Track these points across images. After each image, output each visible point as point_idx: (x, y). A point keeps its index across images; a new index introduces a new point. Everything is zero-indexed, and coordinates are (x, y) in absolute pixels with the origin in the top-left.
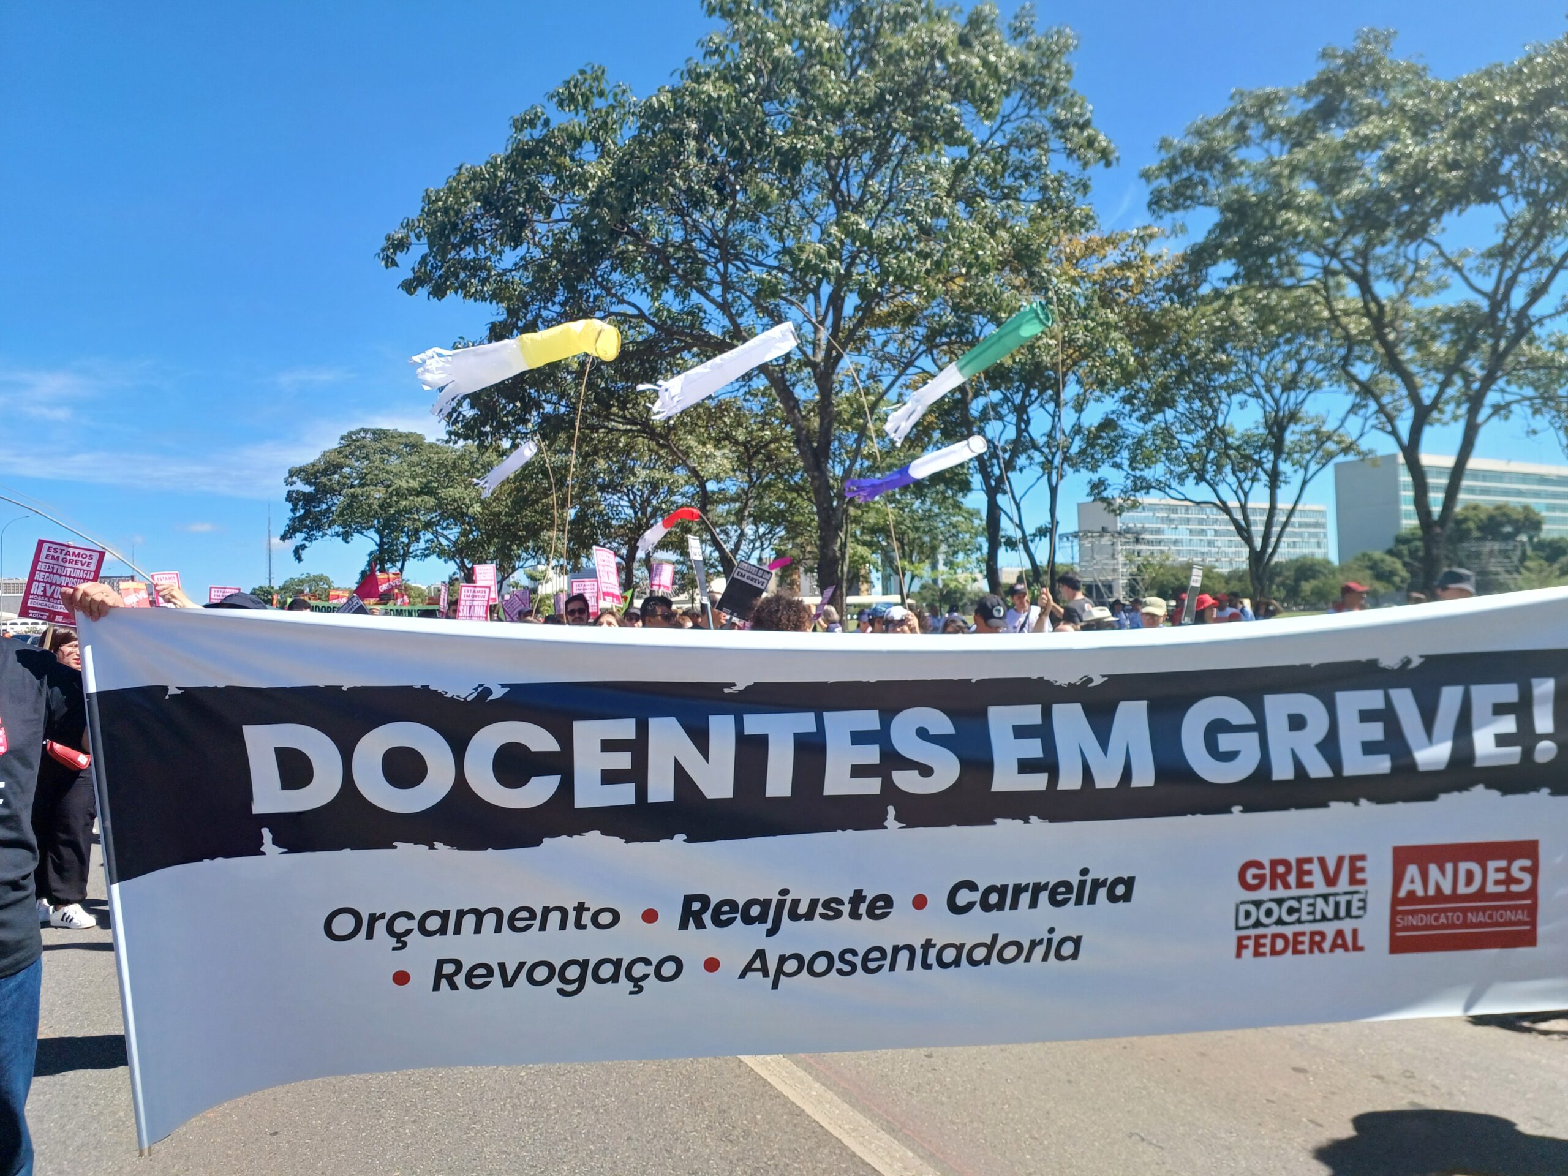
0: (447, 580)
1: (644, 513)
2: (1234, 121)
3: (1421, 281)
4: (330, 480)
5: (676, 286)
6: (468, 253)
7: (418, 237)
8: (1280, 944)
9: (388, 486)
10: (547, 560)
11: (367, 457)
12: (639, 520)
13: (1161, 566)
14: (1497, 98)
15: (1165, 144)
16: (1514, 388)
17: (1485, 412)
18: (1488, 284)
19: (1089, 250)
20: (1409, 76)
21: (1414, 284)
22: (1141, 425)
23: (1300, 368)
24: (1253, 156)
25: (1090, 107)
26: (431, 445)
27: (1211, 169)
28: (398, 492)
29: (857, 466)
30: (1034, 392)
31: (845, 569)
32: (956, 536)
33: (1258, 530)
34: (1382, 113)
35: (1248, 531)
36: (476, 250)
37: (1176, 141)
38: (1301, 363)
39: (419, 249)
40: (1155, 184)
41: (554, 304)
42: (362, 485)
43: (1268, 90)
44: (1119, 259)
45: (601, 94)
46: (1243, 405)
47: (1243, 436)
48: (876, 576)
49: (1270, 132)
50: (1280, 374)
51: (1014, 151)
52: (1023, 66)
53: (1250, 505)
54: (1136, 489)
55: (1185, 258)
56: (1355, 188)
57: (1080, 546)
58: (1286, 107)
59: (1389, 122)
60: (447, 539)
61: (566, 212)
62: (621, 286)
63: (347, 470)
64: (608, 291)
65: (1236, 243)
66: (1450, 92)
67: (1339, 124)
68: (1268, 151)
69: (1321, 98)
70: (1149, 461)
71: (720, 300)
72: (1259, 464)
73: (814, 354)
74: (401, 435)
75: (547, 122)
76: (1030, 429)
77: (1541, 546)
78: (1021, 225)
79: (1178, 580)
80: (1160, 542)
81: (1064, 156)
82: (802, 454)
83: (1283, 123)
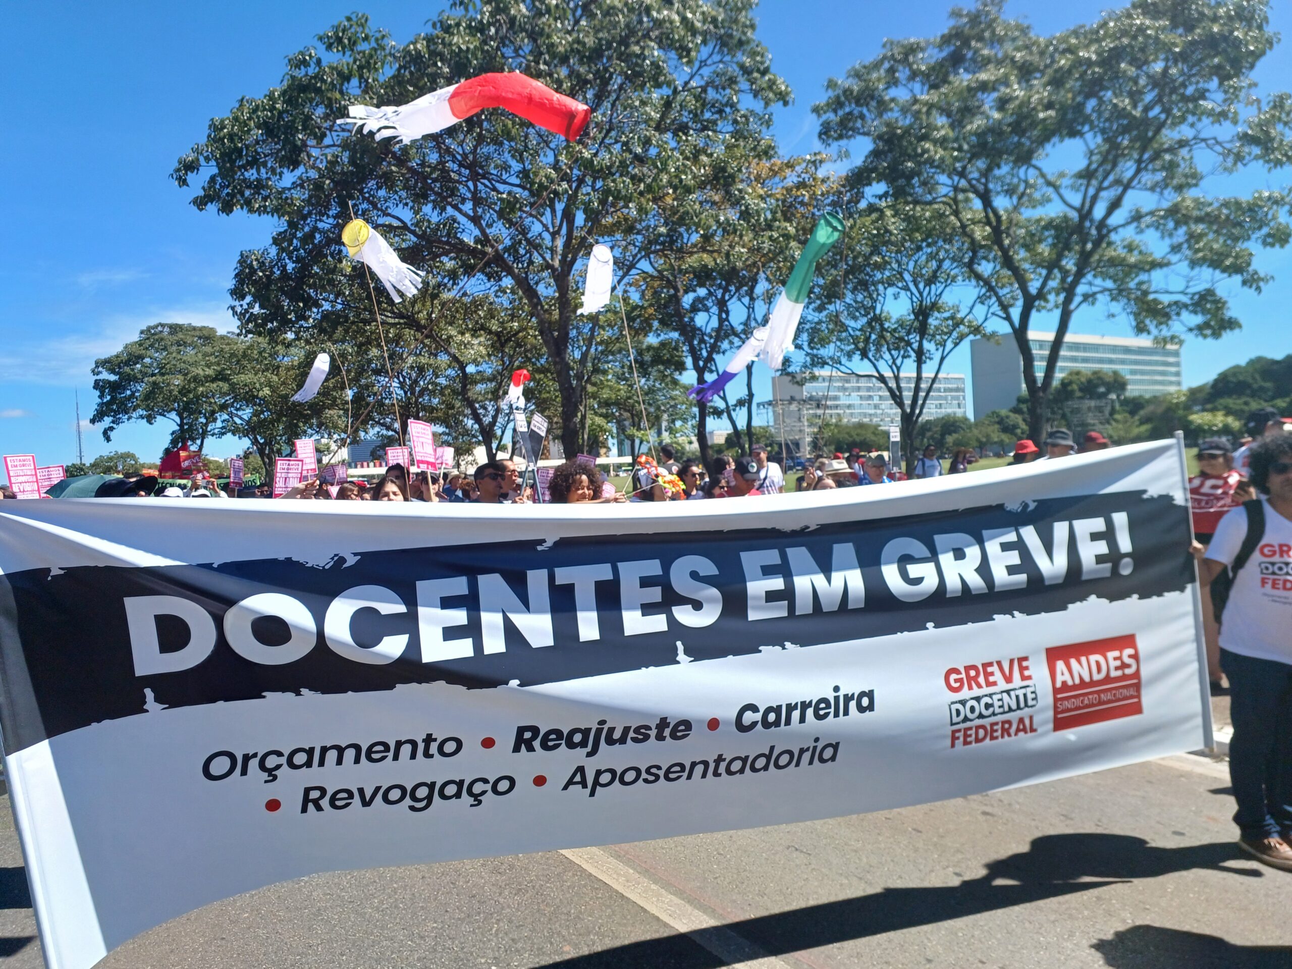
0: (242, 454)
1: (413, 393)
2: (886, 65)
3: (1030, 196)
4: (133, 370)
5: (433, 201)
6: (251, 174)
7: (207, 159)
8: (981, 733)
9: (186, 375)
10: (329, 434)
11: (165, 349)
12: (409, 399)
13: (836, 425)
14: (1081, 54)
15: (831, 84)
16: (1098, 281)
17: (1077, 299)
18: (1076, 199)
19: (774, 173)
20: (1017, 33)
21: (1025, 199)
22: (817, 314)
23: (939, 267)
24: (901, 94)
25: (770, 56)
26: (222, 337)
27: (867, 105)
28: (195, 379)
29: (593, 350)
30: (733, 288)
31: (586, 437)
32: (675, 406)
33: (907, 395)
34: (999, 63)
35: (901, 397)
36: (258, 171)
37: (840, 82)
38: (941, 262)
39: (209, 170)
40: (824, 117)
41: (328, 217)
42: (163, 374)
43: (912, 40)
44: (796, 180)
45: (366, 38)
46: (896, 296)
47: (897, 321)
48: (612, 443)
49: (914, 75)
50: (924, 272)
51: (710, 90)
52: (714, 20)
53: (902, 375)
54: (813, 364)
55: (847, 178)
56: (977, 123)
57: (774, 412)
58: (926, 55)
59: (1002, 70)
60: (241, 418)
61: (335, 138)
62: (386, 201)
63: (147, 360)
64: (375, 206)
65: (885, 168)
66: (1047, 46)
67: (966, 70)
68: (911, 91)
69: (952, 48)
70: (824, 342)
71: (471, 213)
72: (909, 344)
73: (552, 259)
74: (194, 329)
75: (319, 62)
76: (730, 318)
77: (1126, 402)
78: (719, 151)
79: (851, 436)
80: (837, 407)
81: (751, 96)
82: (546, 342)
83: (923, 68)
